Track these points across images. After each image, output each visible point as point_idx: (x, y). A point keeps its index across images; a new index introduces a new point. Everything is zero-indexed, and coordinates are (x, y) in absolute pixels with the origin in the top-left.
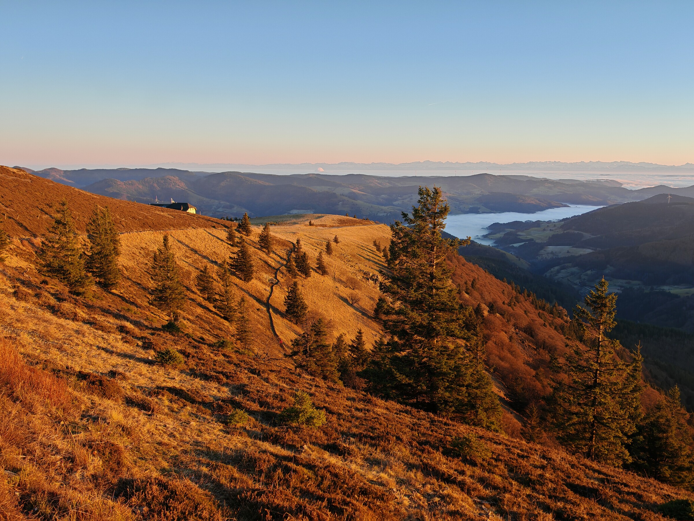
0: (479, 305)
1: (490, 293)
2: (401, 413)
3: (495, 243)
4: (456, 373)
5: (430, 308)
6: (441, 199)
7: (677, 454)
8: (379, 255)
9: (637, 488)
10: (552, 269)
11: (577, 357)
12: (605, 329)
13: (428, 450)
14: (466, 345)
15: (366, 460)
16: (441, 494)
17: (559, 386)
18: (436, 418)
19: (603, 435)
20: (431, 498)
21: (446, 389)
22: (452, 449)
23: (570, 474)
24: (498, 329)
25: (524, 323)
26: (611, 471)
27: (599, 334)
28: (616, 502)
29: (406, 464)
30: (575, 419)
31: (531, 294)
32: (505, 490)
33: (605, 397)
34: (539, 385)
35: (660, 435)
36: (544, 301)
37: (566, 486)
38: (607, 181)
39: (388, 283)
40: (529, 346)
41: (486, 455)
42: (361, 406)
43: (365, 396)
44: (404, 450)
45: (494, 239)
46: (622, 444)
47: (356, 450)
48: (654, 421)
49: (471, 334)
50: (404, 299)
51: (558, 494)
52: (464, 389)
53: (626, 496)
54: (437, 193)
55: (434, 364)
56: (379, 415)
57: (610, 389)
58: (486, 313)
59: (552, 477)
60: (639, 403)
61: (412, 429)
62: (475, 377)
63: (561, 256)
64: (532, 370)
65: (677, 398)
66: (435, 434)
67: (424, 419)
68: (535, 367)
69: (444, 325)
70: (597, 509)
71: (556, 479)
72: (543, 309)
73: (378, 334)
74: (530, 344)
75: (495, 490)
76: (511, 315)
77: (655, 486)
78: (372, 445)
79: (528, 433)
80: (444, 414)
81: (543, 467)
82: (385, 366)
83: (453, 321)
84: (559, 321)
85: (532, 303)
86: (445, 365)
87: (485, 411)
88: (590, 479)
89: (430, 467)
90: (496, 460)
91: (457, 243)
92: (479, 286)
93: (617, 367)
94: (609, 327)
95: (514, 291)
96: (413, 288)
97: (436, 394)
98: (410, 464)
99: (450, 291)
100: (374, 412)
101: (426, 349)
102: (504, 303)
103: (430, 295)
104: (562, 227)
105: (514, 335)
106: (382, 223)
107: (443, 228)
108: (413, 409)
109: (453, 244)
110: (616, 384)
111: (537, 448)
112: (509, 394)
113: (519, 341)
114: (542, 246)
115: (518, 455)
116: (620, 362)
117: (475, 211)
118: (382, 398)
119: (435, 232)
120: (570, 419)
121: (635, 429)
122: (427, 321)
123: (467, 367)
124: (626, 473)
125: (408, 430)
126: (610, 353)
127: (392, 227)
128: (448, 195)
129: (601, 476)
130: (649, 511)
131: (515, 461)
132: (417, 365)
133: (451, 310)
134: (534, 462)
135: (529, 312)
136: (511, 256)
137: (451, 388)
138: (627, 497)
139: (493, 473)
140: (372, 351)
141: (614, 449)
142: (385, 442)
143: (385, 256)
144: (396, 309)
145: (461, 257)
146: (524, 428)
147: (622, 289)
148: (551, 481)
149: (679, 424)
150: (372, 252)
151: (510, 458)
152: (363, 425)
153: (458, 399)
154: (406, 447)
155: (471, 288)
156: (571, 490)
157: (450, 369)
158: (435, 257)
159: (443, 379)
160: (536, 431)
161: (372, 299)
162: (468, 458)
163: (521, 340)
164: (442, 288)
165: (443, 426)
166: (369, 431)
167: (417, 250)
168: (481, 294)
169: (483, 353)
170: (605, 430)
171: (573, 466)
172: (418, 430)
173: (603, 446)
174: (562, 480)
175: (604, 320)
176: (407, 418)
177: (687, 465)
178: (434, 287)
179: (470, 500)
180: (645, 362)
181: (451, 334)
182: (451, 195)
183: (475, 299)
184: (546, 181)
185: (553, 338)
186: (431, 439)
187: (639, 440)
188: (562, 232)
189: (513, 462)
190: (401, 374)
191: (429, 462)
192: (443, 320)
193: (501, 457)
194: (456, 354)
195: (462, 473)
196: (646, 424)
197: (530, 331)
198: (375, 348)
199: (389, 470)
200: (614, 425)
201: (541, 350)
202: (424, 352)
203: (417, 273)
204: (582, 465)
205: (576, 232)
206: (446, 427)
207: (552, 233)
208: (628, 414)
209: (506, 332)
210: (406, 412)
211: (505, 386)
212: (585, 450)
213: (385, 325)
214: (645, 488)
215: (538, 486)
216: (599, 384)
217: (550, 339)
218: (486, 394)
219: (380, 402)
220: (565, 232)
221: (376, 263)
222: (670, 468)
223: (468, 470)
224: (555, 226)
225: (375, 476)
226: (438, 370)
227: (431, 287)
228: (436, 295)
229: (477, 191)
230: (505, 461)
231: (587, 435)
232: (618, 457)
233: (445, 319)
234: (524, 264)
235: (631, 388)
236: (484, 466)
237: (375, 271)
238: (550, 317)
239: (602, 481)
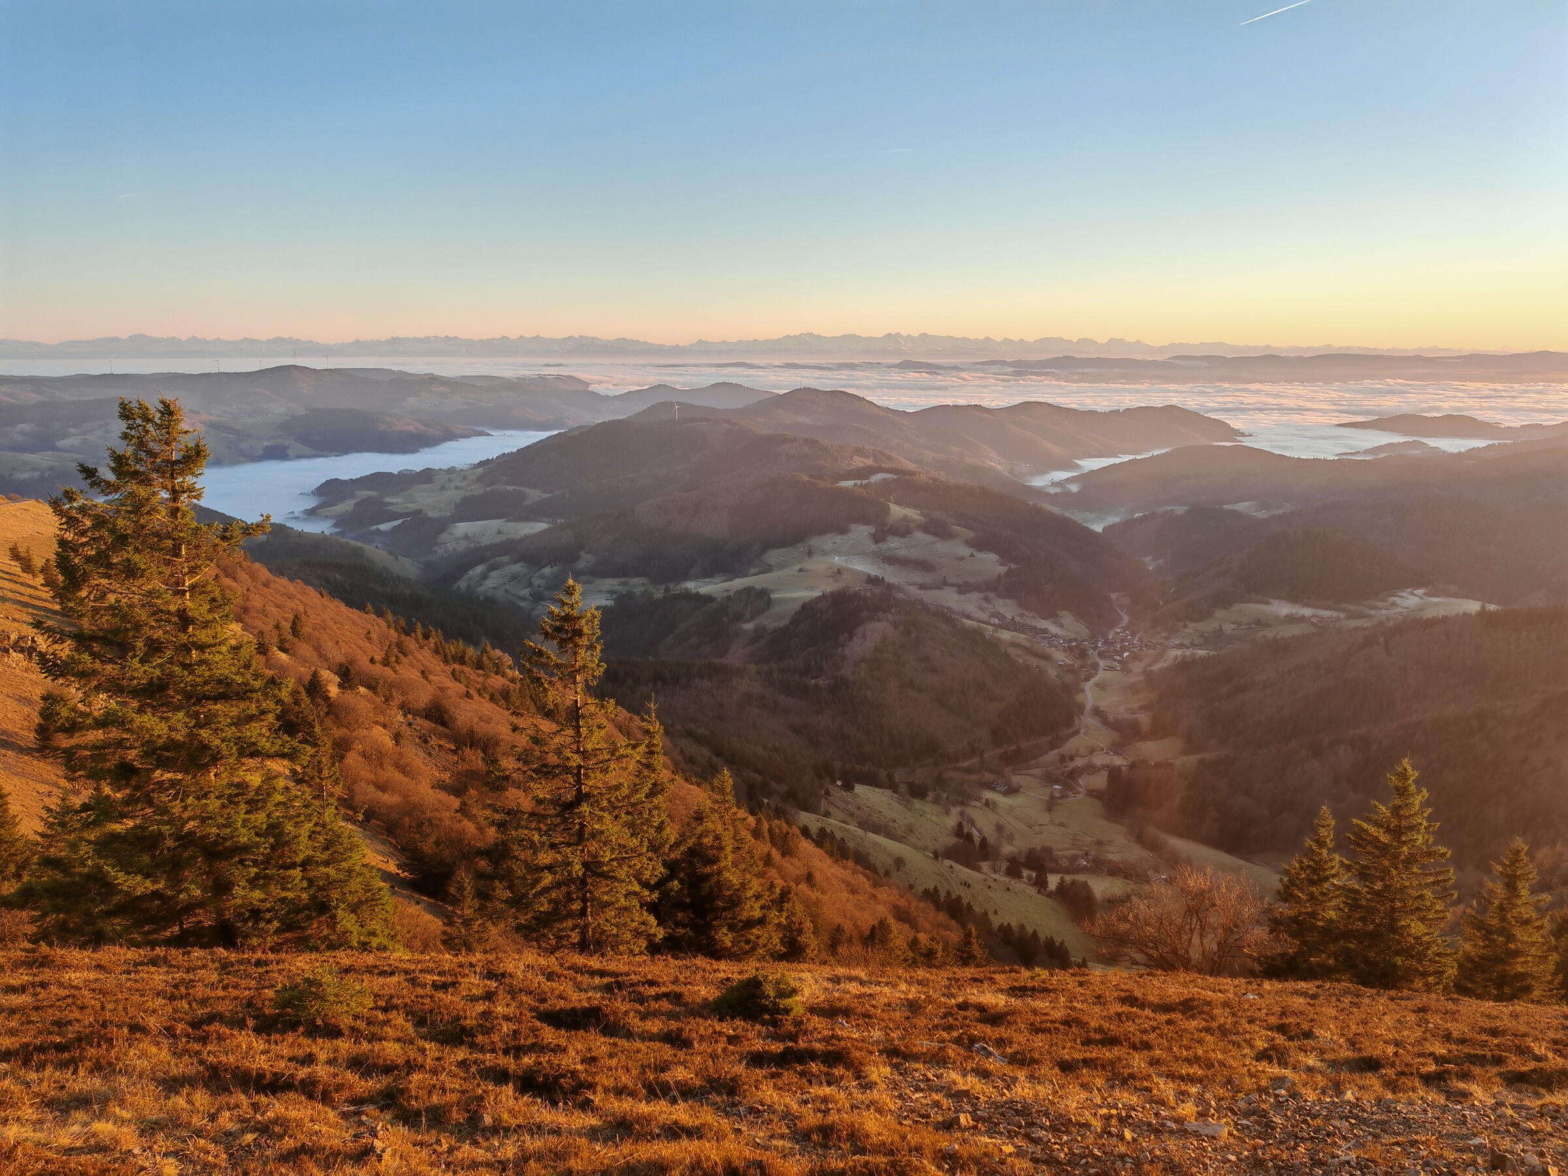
0: (315, 675)
1: (337, 643)
2: (140, 968)
3: (335, 525)
4: (272, 840)
5: (188, 696)
6: (183, 426)
7: (739, 897)
8: (31, 583)
9: (673, 983)
10: (471, 573)
11: (537, 748)
12: (586, 681)
13: (217, 1032)
14: (294, 772)
15: (49, 1104)
16: (259, 1122)
17: (510, 819)
18: (233, 957)
19: (606, 898)
20: (236, 1138)
21: (253, 882)
22: (279, 1015)
23: (545, 993)
24: (366, 722)
25: (423, 697)
26: (624, 964)
27: (576, 693)
28: (637, 1021)
29: (160, 1082)
30: (548, 879)
31: (431, 631)
32: (411, 1067)
33: (600, 819)
34: (470, 827)
35: (708, 870)
36: (461, 643)
37: (539, 1019)
38: (558, 378)
39: (65, 650)
40: (440, 746)
41: (361, 1004)
42: (22, 977)
43: (33, 951)
44: (154, 1050)
45: (331, 517)
46: (641, 907)
47: (16, 1088)
48: (694, 845)
49: (300, 742)
50: (115, 687)
51: (522, 1041)
52: (297, 872)
53: (653, 1003)
54: (171, 413)
55: (215, 830)
56: (76, 988)
57: (609, 801)
58: (333, 691)
59: (510, 1011)
60: (664, 817)
61: (172, 998)
62: (321, 838)
63: (485, 541)
64: (452, 798)
65: (728, 790)
66: (234, 992)
67: (204, 966)
68: (457, 790)
69: (230, 732)
70: (600, 1044)
71: (518, 1013)
72: (461, 660)
73: (55, 790)
74: (442, 743)
75: (386, 1074)
76: (391, 686)
77: (704, 970)
78: (62, 1065)
79: (459, 937)
80: (255, 941)
81: (489, 996)
82: (83, 864)
83: (251, 718)
84: (497, 682)
85: (436, 651)
86: (244, 826)
87: (353, 911)
88: (586, 991)
89: (226, 1070)
90: (385, 1010)
91: (237, 533)
92: (309, 630)
93: (617, 754)
94: (593, 676)
95: (392, 631)
96: (135, 656)
97: (228, 900)
98: (175, 1079)
99: (236, 649)
100: (61, 985)
101: (190, 800)
102: (372, 661)
103: (185, 666)
104: (480, 479)
105: (405, 729)
106: (29, 497)
107: (198, 497)
108: (173, 951)
109: (228, 534)
110: (618, 787)
111: (474, 960)
112: (408, 862)
113: (417, 740)
114: (443, 525)
115: (435, 986)
116: (622, 741)
117: (277, 453)
118: (83, 946)
119: (178, 509)
120: (537, 881)
121: (662, 869)
122: (184, 731)
123: (298, 820)
124: (653, 961)
125: (160, 1001)
126: (599, 727)
127: (55, 505)
128: (206, 417)
129: (606, 980)
130: (695, 1018)
131: (427, 1001)
132: (170, 843)
133: (243, 694)
134: (470, 990)
135: (431, 672)
136: (377, 553)
137: (266, 877)
138: (654, 1005)
139: (380, 1040)
140: (43, 835)
141: (628, 920)
142: (99, 1045)
143: (50, 582)
144: (96, 714)
145: (257, 565)
146: (449, 929)
147: (614, 597)
148: (507, 1018)
149: (737, 840)
150: (11, 577)
151: (417, 997)
152: (30, 1022)
153: (285, 898)
154: (158, 1044)
155: (291, 637)
156: (549, 1025)
157: (257, 834)
158: (186, 570)
159: (242, 862)
160: (475, 928)
161: (25, 700)
162: (319, 1022)
163: (420, 738)
164: (215, 645)
165: (252, 970)
166: (51, 1033)
167: (137, 558)
168: (318, 648)
169: (336, 782)
170: (607, 885)
171: (550, 976)
172: (189, 994)
173: (607, 920)
174: (531, 1010)
175: (581, 664)
176: (156, 977)
177: (757, 914)
178: (194, 644)
179: (331, 1114)
180: (667, 733)
181: (250, 750)
182: (213, 418)
183: (304, 661)
184: (432, 380)
185: (488, 721)
186: (222, 1007)
187: (672, 890)
188: (482, 491)
189: (423, 1004)
190: (128, 873)
191: (223, 1058)
192: (224, 721)
193: (395, 1001)
194: (269, 795)
195: (310, 1059)
196: (682, 854)
197: (437, 714)
198: (51, 826)
199: (117, 1110)
200: (622, 873)
201: (467, 751)
202: (185, 808)
203: (142, 614)
204: (569, 968)
205: (510, 488)
206: (260, 970)
207: (461, 494)
208: (646, 844)
209: (385, 726)
210: (154, 962)
211: (395, 847)
212: (575, 937)
213: (71, 761)
214: (686, 978)
215: (480, 1037)
216: (588, 795)
217: (482, 724)
218: (350, 871)
219: (76, 955)
220: (488, 489)
221: (26, 605)
222: (731, 928)
223: (322, 1049)
224: (464, 478)
225: (77, 1136)
226: (228, 844)
227: (184, 645)
228: (201, 662)
229: (278, 408)
230: (406, 1005)
231: (576, 906)
232: (637, 934)
233: (232, 718)
234: (408, 568)
235: (646, 790)
236: (359, 1031)
237: (25, 625)
238: (478, 676)
239: (608, 988)
